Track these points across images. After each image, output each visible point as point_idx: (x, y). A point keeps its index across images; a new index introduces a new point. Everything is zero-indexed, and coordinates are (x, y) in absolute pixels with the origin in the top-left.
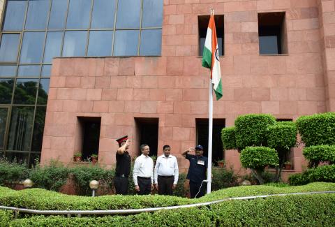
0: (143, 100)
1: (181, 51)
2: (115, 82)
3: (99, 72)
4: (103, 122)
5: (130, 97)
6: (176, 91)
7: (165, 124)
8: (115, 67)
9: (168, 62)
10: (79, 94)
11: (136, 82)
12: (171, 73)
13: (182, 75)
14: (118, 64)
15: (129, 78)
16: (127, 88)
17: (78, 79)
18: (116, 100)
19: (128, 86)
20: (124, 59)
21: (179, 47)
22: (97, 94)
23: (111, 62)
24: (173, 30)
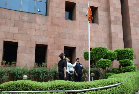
0: (40, 36)
1: (58, 15)
2: (26, 25)
3: (17, 18)
4: (19, 45)
5: (34, 34)
6: (56, 33)
7: (51, 48)
8: (26, 17)
9: (52, 19)
10: (4, 28)
11: (37, 27)
12: (54, 25)
13: (58, 26)
14: (27, 16)
15: (33, 24)
16: (32, 29)
17: (4, 20)
18: (26, 34)
19: (33, 28)
20: (30, 14)
21: (57, 13)
22: (16, 30)
23: (24, 14)
24: (54, 5)
